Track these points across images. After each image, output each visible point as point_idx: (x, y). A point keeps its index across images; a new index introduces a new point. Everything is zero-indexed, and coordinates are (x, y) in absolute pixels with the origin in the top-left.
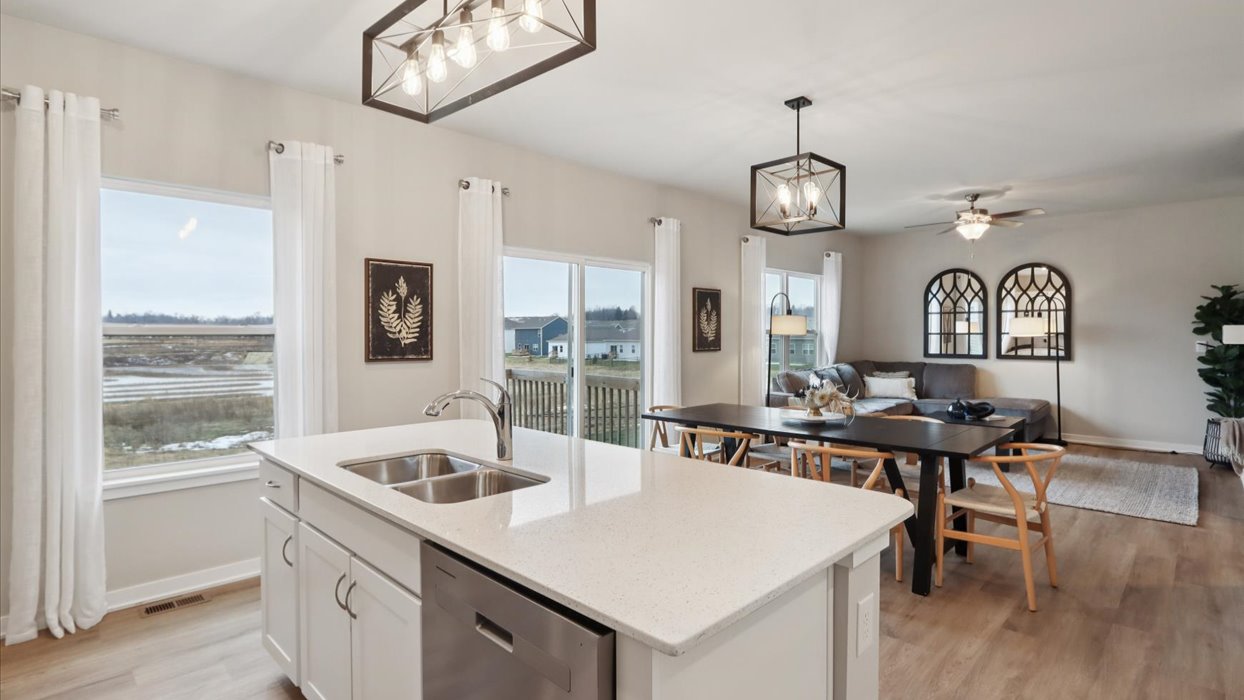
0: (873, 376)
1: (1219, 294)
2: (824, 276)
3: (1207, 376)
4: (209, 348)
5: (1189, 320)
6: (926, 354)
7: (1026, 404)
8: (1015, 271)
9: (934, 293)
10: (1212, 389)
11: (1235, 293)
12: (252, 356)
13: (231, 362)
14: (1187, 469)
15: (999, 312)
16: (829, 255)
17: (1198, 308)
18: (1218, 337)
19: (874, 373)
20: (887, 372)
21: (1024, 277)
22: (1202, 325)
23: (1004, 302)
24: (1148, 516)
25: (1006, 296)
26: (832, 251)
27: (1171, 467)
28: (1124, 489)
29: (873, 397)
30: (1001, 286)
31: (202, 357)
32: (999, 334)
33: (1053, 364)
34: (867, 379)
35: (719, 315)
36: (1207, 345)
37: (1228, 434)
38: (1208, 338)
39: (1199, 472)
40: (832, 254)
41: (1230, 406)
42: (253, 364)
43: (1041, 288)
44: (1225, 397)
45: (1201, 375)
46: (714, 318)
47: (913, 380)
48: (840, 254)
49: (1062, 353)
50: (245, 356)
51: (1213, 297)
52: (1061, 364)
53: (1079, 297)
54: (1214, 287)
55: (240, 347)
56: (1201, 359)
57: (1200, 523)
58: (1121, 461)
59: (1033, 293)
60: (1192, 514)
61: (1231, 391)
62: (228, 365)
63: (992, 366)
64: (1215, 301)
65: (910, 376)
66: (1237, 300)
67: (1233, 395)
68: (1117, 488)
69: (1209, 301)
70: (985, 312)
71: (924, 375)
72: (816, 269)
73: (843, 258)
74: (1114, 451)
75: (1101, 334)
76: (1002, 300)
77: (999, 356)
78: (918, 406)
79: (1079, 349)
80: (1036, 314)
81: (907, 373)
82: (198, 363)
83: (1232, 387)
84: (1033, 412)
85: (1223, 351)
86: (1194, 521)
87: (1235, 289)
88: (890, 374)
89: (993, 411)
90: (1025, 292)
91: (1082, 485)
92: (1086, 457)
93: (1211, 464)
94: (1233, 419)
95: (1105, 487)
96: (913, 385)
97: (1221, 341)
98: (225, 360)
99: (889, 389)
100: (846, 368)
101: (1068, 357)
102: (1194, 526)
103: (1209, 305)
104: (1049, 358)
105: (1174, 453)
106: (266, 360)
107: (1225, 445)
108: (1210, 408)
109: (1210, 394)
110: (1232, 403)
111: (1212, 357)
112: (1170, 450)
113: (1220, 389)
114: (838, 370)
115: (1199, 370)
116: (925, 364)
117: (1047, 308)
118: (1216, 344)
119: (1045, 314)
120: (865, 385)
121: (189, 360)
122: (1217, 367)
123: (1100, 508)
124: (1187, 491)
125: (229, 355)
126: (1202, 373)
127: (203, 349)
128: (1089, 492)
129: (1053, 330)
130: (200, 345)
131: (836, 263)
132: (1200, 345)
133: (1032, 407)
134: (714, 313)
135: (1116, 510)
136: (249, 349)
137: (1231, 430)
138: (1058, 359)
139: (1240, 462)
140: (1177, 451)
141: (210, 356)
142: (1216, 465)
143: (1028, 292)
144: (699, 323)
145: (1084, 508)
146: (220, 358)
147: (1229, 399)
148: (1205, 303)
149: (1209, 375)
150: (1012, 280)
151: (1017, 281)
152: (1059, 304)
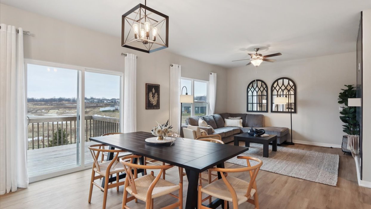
0: (228, 119)
1: (347, 88)
2: (210, 82)
3: (343, 119)
4: (37, 108)
5: (337, 98)
6: (248, 111)
7: (279, 129)
8: (277, 80)
9: (250, 88)
10: (345, 124)
11: (353, 88)
12: (51, 111)
13: (44, 113)
14: (335, 155)
15: (272, 95)
16: (211, 74)
17: (340, 94)
18: (347, 104)
19: (229, 118)
20: (233, 117)
21: (280, 82)
22: (341, 100)
23: (274, 92)
24: (317, 181)
25: (274, 89)
26: (213, 72)
27: (329, 154)
28: (310, 165)
29: (228, 127)
30: (273, 86)
31: (34, 111)
32: (272, 103)
33: (290, 114)
34: (226, 120)
35: (159, 95)
36: (343, 108)
37: (350, 141)
38: (343, 105)
39: (340, 156)
40: (213, 73)
41: (351, 130)
42: (51, 113)
43: (286, 87)
44: (349, 127)
45: (341, 119)
46: (156, 96)
47: (242, 120)
48: (216, 74)
49: (293, 111)
50: (49, 111)
51: (345, 89)
52: (292, 114)
53: (298, 90)
54: (345, 85)
55: (47, 108)
56: (341, 113)
57: (338, 185)
58: (312, 152)
60: (335, 179)
61: (352, 125)
62: (43, 114)
63: (269, 115)
64: (346, 91)
65: (241, 119)
66: (354, 90)
67: (352, 126)
68: (307, 165)
69: (344, 91)
70: (267, 95)
71: (246, 118)
72: (207, 79)
73: (217, 75)
74: (310, 147)
75: (306, 104)
77: (272, 111)
78: (242, 130)
79: (299, 109)
80: (284, 96)
81: (240, 117)
82: (32, 113)
83: (352, 123)
84: (281, 133)
85: (348, 109)
86: (335, 184)
87: (353, 86)
88: (234, 118)
89: (264, 133)
90: (280, 88)
91: (294, 164)
92: (299, 150)
93: (344, 153)
94: (352, 136)
95: (303, 164)
96: (242, 122)
97: (348, 106)
98: (42, 112)
99: (233, 123)
100: (217, 116)
101: (295, 112)
102: (335, 186)
103: (344, 92)
104: (288, 112)
105: (331, 148)
106: (56, 112)
107: (349, 146)
108: (344, 131)
109: (344, 126)
110: (352, 129)
111: (344, 112)
112: (330, 147)
113: (347, 124)
114: (213, 116)
115: (340, 117)
116: (247, 114)
117: (288, 94)
118: (346, 107)
119: (288, 96)
120: (225, 122)
121: (29, 112)
122: (346, 116)
123: (298, 177)
124: (334, 166)
125: (43, 110)
126: (341, 118)
127: (34, 109)
128: (296, 168)
129: (290, 102)
130: (34, 107)
131: (214, 77)
132: (340, 108)
133: (281, 130)
134: (156, 94)
135: (304, 178)
136: (50, 109)
137: (351, 140)
138: (291, 113)
139: (354, 152)
140: (332, 147)
141: (37, 111)
142: (346, 153)
143: (282, 88)
144: (148, 98)
145: (291, 177)
146: (40, 112)
147: (351, 128)
148: (342, 92)
149: (344, 119)
150: (276, 84)
151: (278, 84)
152: (292, 92)
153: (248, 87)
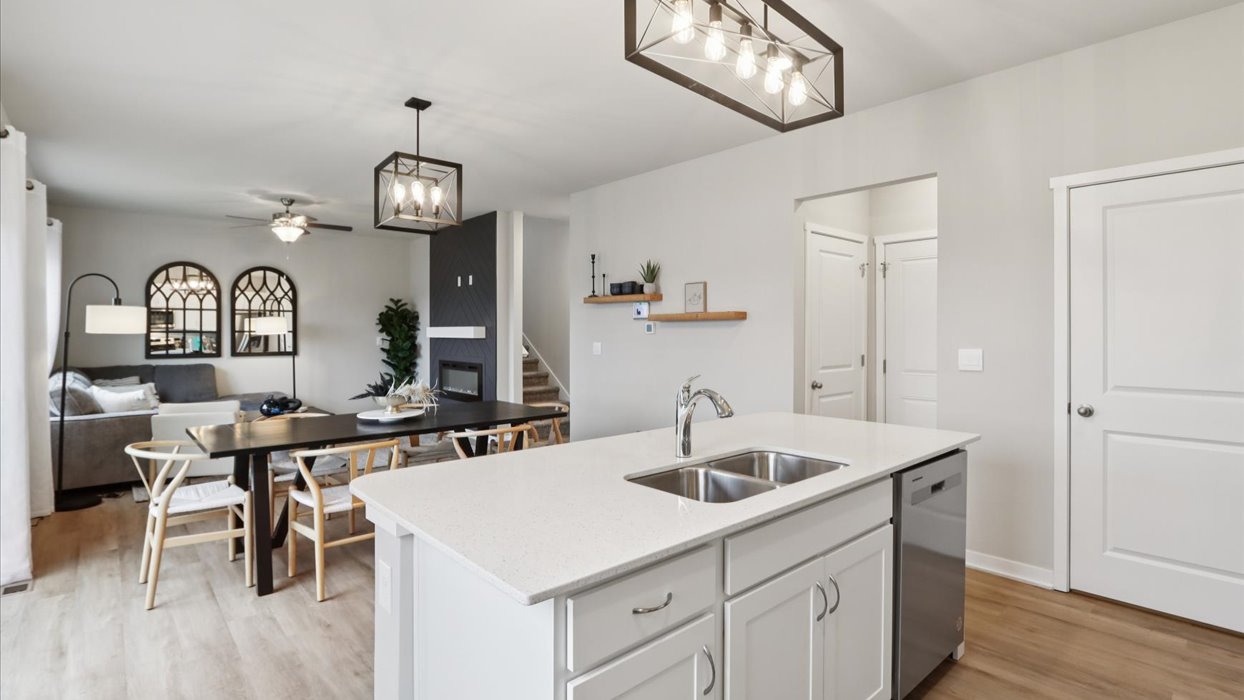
1: (392, 305)
6: (148, 355)
8: (248, 272)
9: (158, 286)
11: (403, 305)
15: (234, 310)
16: (50, 223)
17: (379, 314)
21: (258, 278)
22: (381, 326)
23: (238, 299)
25: (239, 295)
26: (55, 218)
30: (235, 285)
32: (233, 332)
33: (280, 359)
40: (56, 222)
43: (257, 289)
48: (61, 224)
49: (290, 349)
51: (388, 307)
53: (302, 300)
54: (391, 300)
59: (265, 294)
63: (225, 363)
64: (390, 310)
66: (405, 309)
69: (387, 310)
70: (219, 310)
75: (317, 332)
76: (236, 299)
77: (234, 353)
79: (303, 346)
80: (268, 313)
81: (138, 377)
87: (402, 301)
90: (257, 293)
101: (295, 353)
104: (284, 353)
111: (392, 348)
116: (153, 367)
117: (277, 308)
119: (276, 314)
143: (261, 293)
150: (245, 280)
151: (250, 282)
152: (287, 305)
153: (151, 281)
